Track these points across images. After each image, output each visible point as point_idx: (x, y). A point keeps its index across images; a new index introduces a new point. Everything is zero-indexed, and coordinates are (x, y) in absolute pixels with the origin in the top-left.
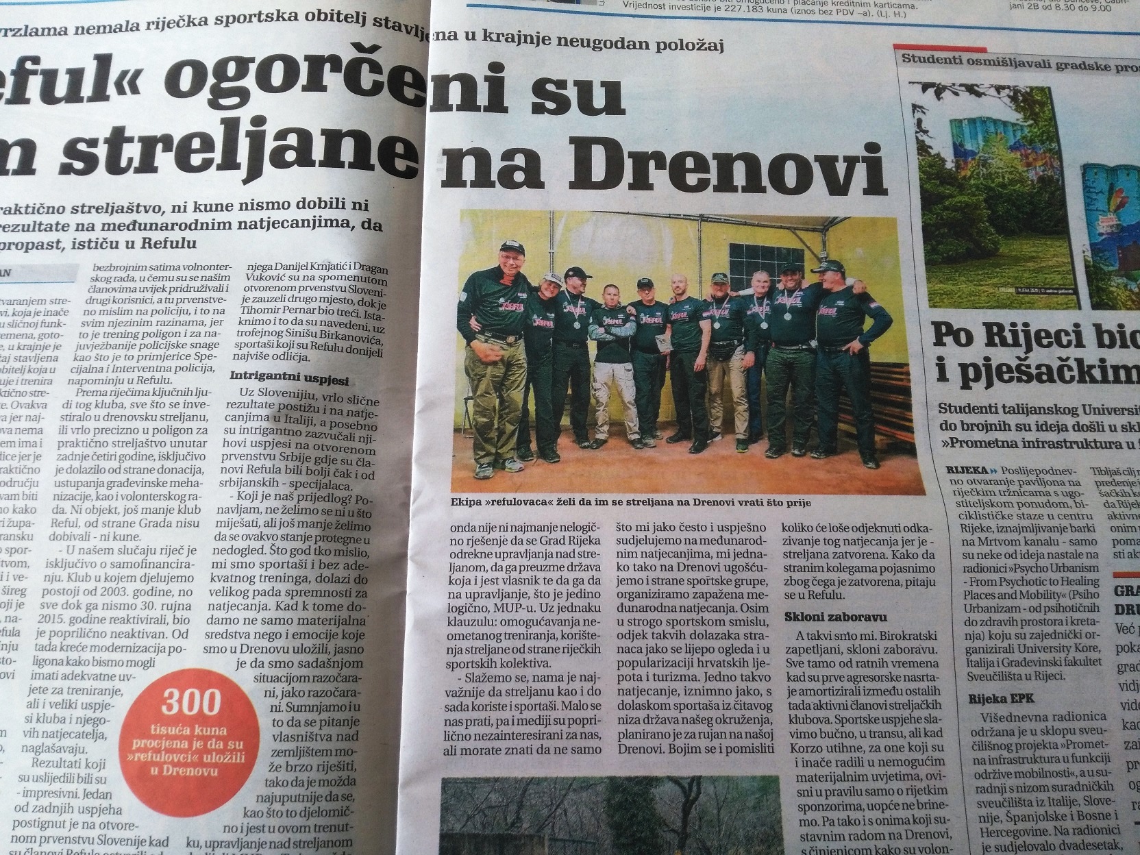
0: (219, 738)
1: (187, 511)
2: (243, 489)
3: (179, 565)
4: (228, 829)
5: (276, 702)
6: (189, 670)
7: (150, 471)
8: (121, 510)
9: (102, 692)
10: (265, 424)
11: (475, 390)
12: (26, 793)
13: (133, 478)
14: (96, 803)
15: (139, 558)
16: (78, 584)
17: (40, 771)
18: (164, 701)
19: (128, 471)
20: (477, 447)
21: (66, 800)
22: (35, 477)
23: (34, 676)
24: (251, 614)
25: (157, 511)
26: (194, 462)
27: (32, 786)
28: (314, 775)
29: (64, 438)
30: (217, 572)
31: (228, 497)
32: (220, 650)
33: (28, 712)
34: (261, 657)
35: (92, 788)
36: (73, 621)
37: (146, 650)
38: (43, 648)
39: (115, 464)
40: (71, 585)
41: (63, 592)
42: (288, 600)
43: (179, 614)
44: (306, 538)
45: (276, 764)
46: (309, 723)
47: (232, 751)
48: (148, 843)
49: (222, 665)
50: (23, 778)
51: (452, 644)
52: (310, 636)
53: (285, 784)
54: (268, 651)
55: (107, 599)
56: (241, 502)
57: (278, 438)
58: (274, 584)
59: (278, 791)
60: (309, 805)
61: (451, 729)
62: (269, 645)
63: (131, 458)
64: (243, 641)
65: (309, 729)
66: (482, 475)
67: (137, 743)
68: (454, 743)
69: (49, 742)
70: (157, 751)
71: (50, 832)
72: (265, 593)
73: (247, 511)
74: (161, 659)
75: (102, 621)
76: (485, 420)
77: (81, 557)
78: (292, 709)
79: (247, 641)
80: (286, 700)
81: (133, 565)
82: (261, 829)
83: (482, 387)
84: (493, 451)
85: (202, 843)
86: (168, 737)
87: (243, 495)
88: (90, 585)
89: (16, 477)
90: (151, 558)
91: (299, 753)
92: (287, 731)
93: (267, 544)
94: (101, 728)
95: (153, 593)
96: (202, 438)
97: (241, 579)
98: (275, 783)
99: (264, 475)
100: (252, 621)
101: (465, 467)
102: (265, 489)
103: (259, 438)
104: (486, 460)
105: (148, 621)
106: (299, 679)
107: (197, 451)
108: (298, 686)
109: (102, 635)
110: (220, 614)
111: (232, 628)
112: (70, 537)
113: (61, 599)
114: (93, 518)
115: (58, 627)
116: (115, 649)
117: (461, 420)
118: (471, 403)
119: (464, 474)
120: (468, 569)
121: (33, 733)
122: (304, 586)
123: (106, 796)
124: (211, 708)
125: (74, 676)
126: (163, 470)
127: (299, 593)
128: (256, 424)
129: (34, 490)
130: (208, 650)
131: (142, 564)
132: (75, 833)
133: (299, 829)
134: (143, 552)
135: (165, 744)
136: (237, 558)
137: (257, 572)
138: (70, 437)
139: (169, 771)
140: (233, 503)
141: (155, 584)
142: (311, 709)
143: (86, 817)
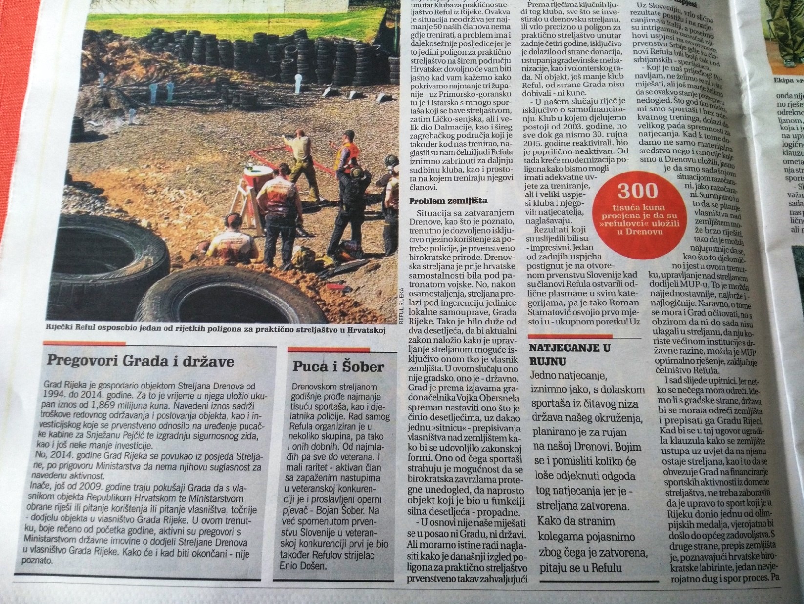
0: (660, 212)
1: (614, 77)
2: (650, 63)
3: (615, 109)
4: (676, 266)
5: (693, 191)
6: (632, 172)
7: (586, 52)
8: (569, 76)
9: (575, 187)
10: (658, 25)
11: (773, 15)
12: (533, 248)
13: (575, 57)
14: (583, 252)
15: (587, 106)
16: (547, 122)
17: (541, 235)
18: (619, 191)
19: (571, 52)
20: (781, 49)
21: (562, 252)
22: (507, 57)
23: (526, 178)
24: (669, 139)
25: (594, 77)
26: (614, 47)
27: (535, 244)
28: (722, 236)
29: (525, 32)
30: (641, 114)
31: (641, 68)
32: (652, 160)
33: (527, 199)
34: (680, 164)
35: (578, 243)
36: (547, 145)
37: (601, 161)
38: (530, 161)
39: (562, 49)
40: (542, 123)
41: (538, 127)
42: (690, 131)
43: (619, 139)
44: (694, 95)
45: (699, 228)
46: (715, 205)
47: (670, 220)
48: (623, 275)
49: (653, 168)
50: (528, 240)
51: (787, 166)
52: (706, 154)
53: (706, 240)
54: (683, 160)
55: (569, 131)
56: (650, 71)
57: (667, 34)
58: (679, 121)
59: (703, 244)
60: (722, 253)
61: (795, 216)
62: (683, 157)
63: (572, 44)
64: (666, 154)
65: (715, 209)
66: (789, 65)
67: (604, 217)
68: (797, 225)
69: (544, 217)
70: (620, 220)
71: (552, 271)
72: (675, 126)
73: (655, 76)
74: (611, 166)
75: (567, 144)
76: (783, 33)
77: (547, 106)
78: (703, 196)
79: (668, 155)
80: (699, 191)
81: (583, 110)
82: (696, 267)
83: (778, 13)
84: (792, 52)
85: (659, 275)
86: (625, 212)
87: (651, 67)
88: (556, 123)
89: (494, 57)
90: (595, 106)
91: (711, 222)
92: (703, 209)
93: (672, 97)
94: (578, 208)
95: (600, 126)
96: (617, 32)
97: (658, 118)
98: (700, 240)
99: (662, 55)
100: (670, 143)
101: (777, 61)
102: (664, 63)
103: (655, 32)
104: (788, 57)
105: (600, 143)
106: (704, 178)
107: (615, 40)
108: (705, 183)
109: (567, 152)
110: (646, 139)
111: (657, 147)
112: (536, 94)
113: (537, 132)
114: (551, 82)
115: (537, 149)
116: (579, 161)
117: (768, 33)
118: (771, 23)
119: (777, 64)
120: (791, 121)
121: (532, 212)
122: (697, 123)
123: (589, 248)
124: (652, 194)
125: (554, 178)
126: (594, 52)
127: (696, 127)
128: (652, 24)
129: (508, 65)
130: (643, 160)
131: (589, 109)
132: (571, 271)
133: (719, 268)
134: (589, 102)
135: (624, 216)
136: (653, 105)
137: (667, 113)
138: (530, 31)
139: (630, 232)
140: (645, 72)
141: (600, 122)
142: (714, 197)
143: (578, 262)
